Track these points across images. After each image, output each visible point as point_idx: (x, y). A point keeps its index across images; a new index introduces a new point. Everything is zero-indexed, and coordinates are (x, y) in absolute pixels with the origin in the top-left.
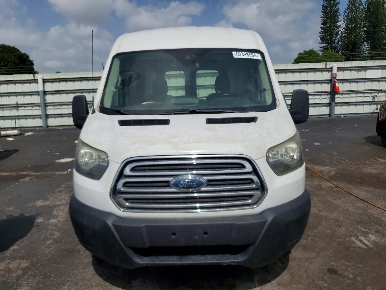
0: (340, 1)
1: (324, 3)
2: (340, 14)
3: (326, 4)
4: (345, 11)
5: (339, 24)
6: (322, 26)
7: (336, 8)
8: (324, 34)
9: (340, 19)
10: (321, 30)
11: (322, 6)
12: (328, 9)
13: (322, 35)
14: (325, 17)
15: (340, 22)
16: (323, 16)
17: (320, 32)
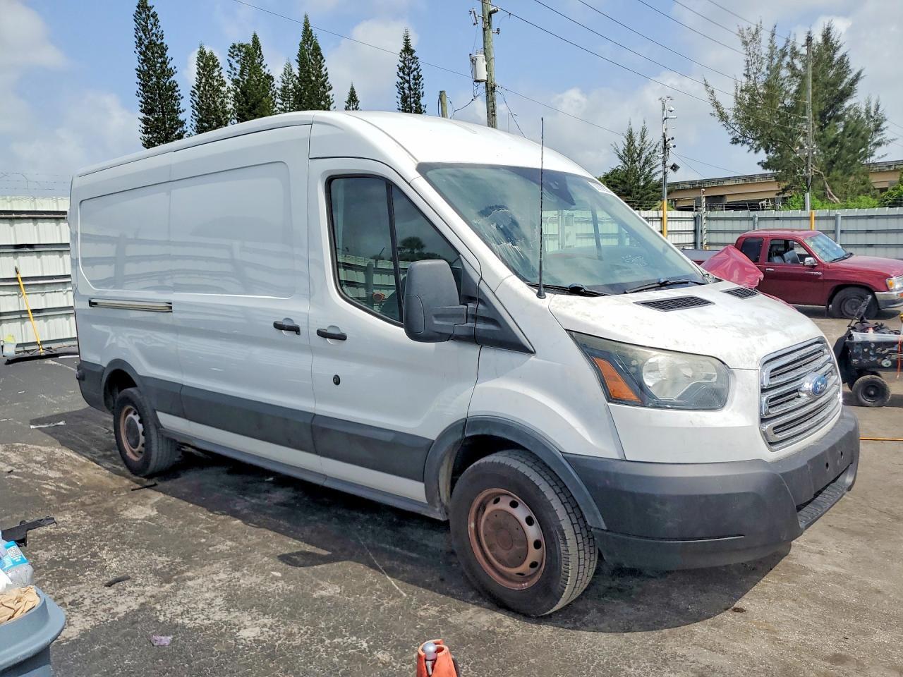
0: (175, 68)
1: (141, 65)
2: (179, 95)
3: (146, 68)
4: (193, 92)
5: (181, 117)
6: (144, 115)
7: (170, 80)
8: (150, 136)
9: (182, 107)
10: (144, 125)
11: (137, 70)
12: (152, 80)
13: (146, 136)
14: (149, 98)
15: (183, 113)
16: (142, 92)
17: (141, 129)
